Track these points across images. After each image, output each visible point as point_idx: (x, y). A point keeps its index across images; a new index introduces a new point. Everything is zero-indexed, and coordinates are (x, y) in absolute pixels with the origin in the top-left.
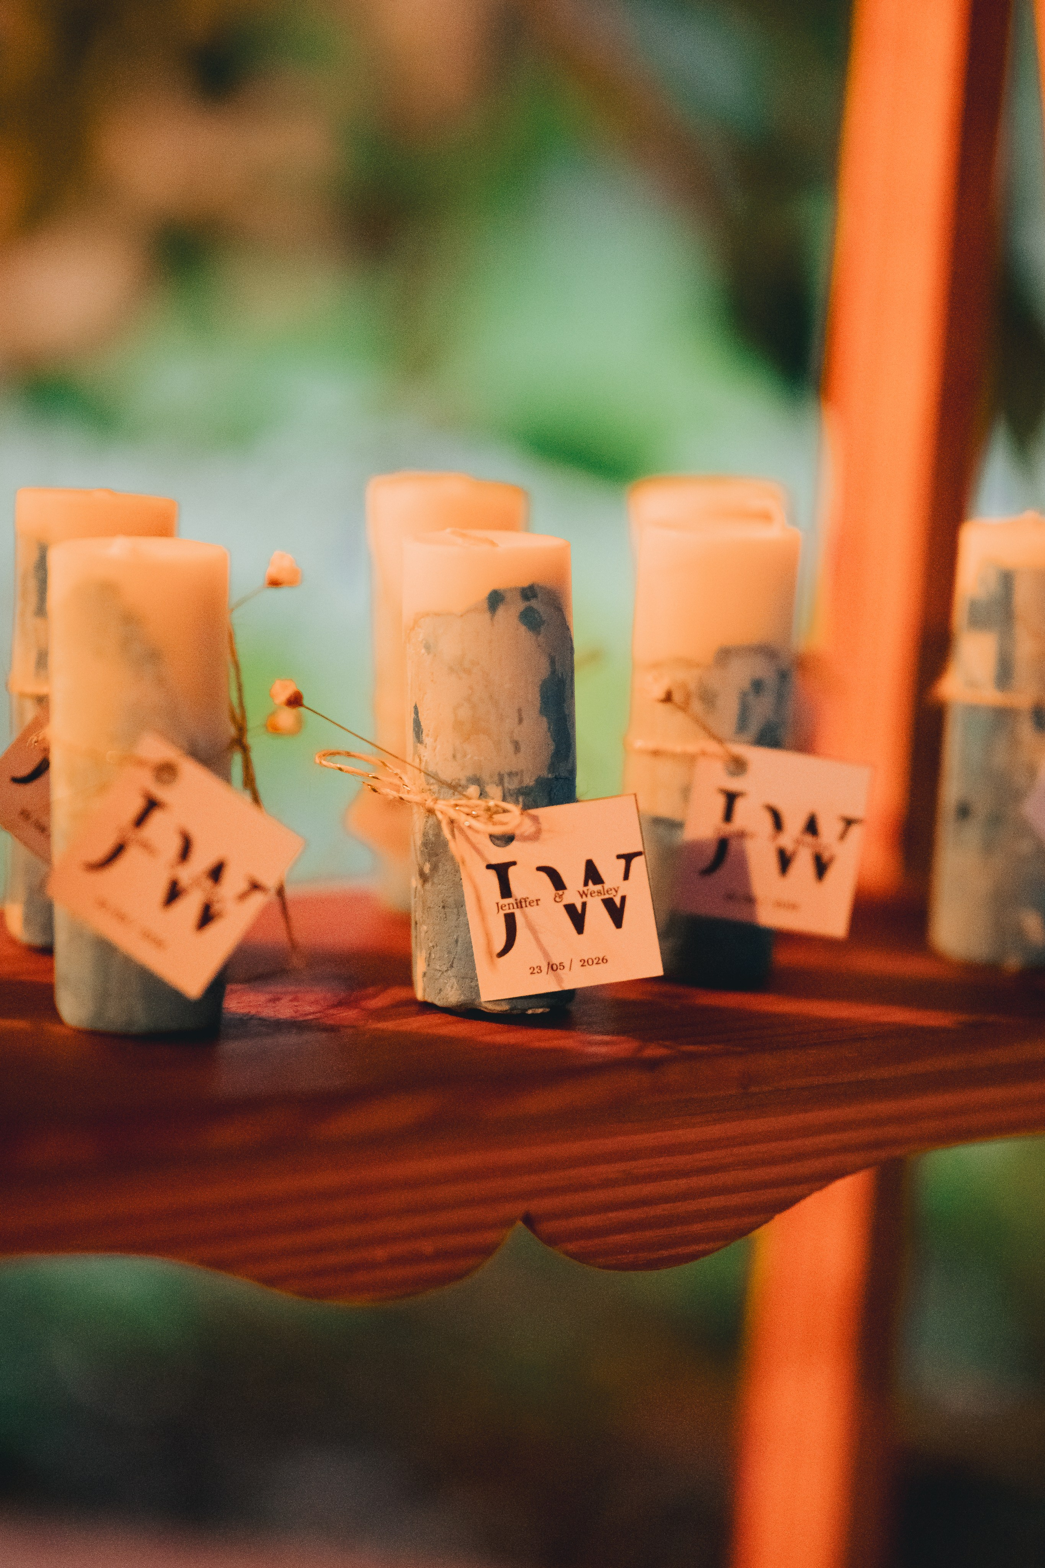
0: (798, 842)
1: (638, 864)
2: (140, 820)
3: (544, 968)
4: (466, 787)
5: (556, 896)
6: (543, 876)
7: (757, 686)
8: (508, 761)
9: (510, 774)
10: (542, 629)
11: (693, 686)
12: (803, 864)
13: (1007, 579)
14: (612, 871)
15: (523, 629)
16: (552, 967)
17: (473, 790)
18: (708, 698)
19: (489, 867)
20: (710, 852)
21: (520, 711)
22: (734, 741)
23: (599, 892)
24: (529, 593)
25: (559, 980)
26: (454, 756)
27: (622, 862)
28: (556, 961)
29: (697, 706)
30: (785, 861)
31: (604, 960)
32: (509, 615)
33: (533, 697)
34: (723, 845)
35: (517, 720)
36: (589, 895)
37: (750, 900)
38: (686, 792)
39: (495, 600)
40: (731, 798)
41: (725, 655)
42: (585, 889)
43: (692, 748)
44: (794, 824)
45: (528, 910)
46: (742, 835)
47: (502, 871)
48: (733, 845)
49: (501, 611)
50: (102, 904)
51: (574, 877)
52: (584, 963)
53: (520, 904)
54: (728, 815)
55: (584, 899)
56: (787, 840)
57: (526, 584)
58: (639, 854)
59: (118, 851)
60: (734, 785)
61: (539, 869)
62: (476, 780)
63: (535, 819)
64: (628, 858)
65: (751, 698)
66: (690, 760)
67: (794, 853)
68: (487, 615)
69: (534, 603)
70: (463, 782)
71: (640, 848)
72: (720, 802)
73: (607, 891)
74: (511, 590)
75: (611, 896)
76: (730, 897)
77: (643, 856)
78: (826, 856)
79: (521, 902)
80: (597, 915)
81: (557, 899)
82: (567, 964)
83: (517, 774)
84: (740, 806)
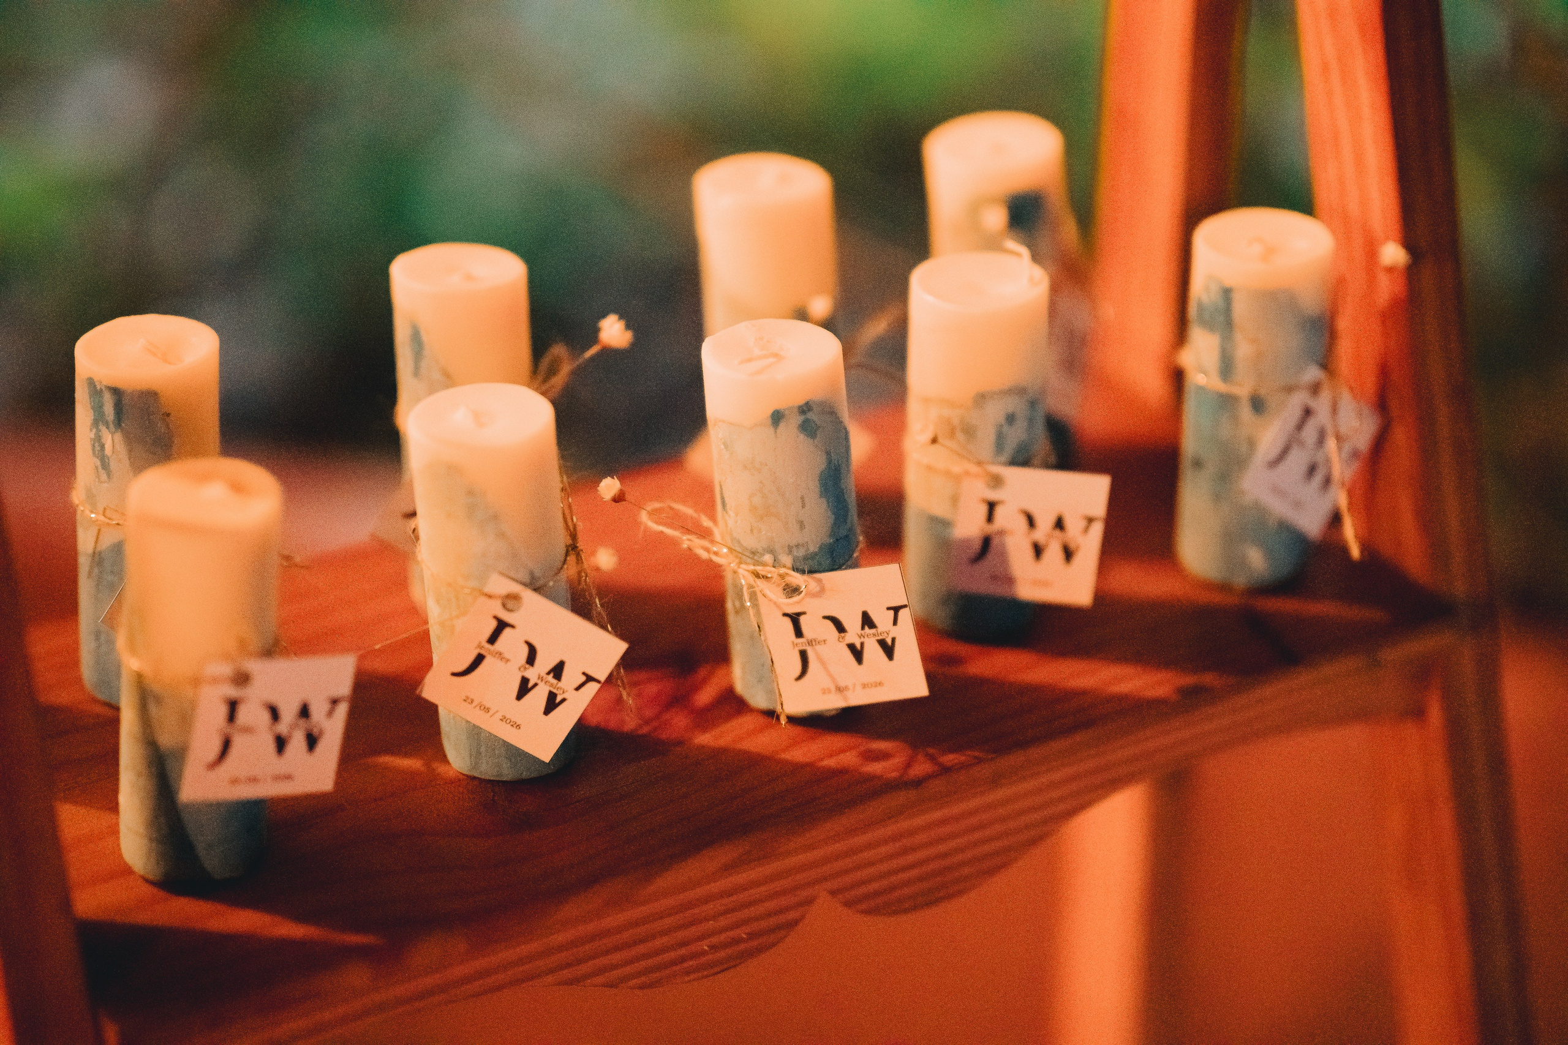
0: (1050, 536)
1: (904, 614)
2: (493, 639)
3: (833, 688)
4: (762, 555)
5: (839, 638)
6: (830, 625)
7: (1011, 419)
8: (796, 537)
9: (797, 546)
10: (818, 432)
11: (956, 421)
12: (1054, 552)
13: (1227, 293)
14: (883, 619)
15: (802, 436)
16: (840, 690)
17: (768, 558)
18: (969, 431)
19: (785, 615)
20: (977, 546)
21: (802, 498)
22: (993, 463)
23: (874, 635)
24: (805, 409)
25: (845, 699)
26: (752, 531)
27: (892, 613)
28: (842, 684)
29: (960, 436)
30: (1038, 551)
31: (880, 684)
32: (790, 428)
33: (811, 487)
34: (986, 542)
35: (801, 505)
36: (866, 637)
37: (1010, 580)
38: (955, 500)
39: (777, 417)
40: (992, 506)
41: (981, 399)
42: (863, 632)
43: (957, 469)
44: (1045, 523)
45: (818, 647)
46: (1001, 533)
47: (795, 619)
48: (995, 542)
49: (782, 425)
50: (468, 700)
51: (853, 624)
52: (864, 686)
53: (810, 643)
54: (990, 518)
55: (862, 640)
56: (1039, 535)
57: (802, 402)
58: (905, 606)
59: (479, 659)
60: (993, 496)
61: (825, 617)
62: (772, 551)
63: (819, 581)
64: (896, 610)
65: (1005, 429)
66: (957, 479)
67: (1047, 545)
68: (772, 430)
69: (810, 415)
70: (760, 550)
71: (906, 603)
72: (983, 510)
73: (881, 634)
74: (790, 409)
75: (884, 637)
76: (994, 578)
77: (908, 608)
78: (1072, 546)
79: (811, 641)
80: (873, 651)
81: (841, 640)
82: (851, 687)
83: (803, 545)
84: (999, 511)
